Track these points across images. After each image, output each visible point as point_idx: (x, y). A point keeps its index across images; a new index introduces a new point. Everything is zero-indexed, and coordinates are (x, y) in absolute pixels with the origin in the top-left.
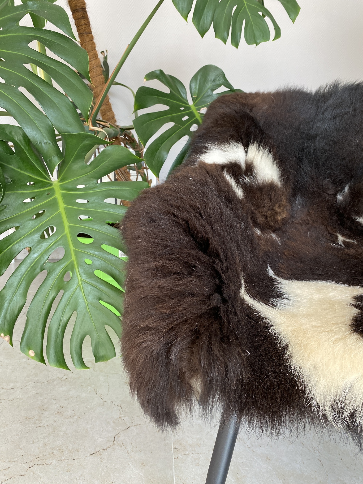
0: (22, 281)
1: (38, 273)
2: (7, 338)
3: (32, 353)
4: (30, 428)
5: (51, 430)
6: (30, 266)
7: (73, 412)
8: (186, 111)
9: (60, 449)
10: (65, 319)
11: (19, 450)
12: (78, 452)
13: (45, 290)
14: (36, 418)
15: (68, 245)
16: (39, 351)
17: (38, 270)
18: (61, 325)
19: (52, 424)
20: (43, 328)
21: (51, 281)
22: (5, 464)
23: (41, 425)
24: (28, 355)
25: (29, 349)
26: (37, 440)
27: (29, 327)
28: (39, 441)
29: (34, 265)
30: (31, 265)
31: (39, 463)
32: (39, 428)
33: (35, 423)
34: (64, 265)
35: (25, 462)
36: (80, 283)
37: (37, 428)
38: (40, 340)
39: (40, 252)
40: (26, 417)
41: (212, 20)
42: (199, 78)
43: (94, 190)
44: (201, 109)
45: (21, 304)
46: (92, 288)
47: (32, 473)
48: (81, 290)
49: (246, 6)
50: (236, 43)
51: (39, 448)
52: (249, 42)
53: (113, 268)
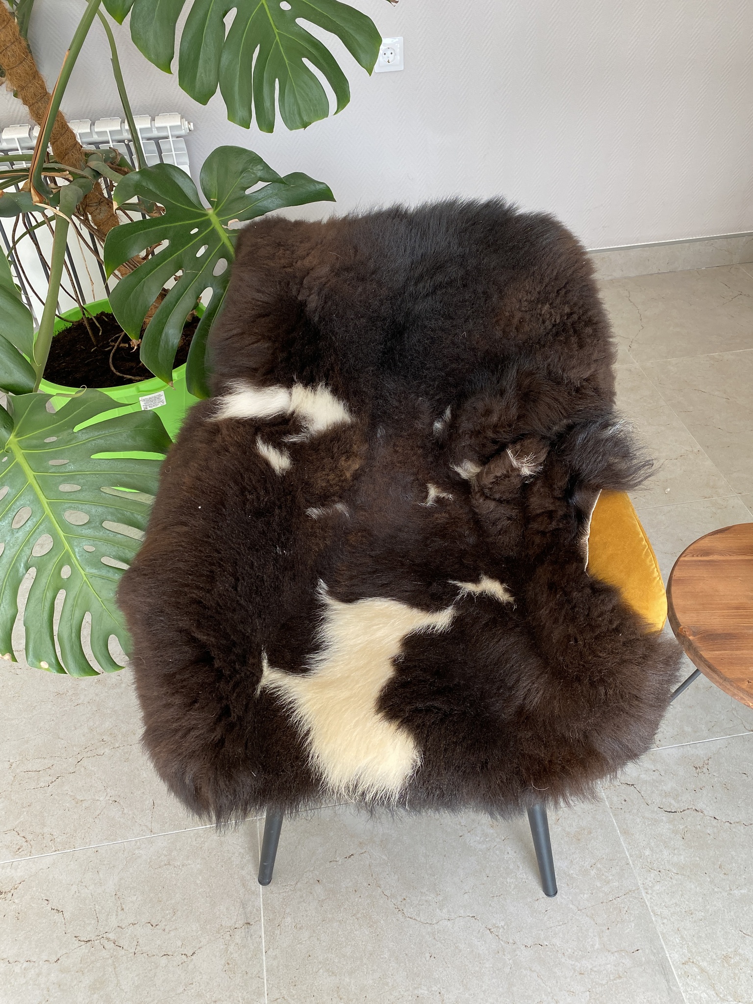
0: (5, 588)
1: (24, 575)
2: (7, 657)
3: (44, 665)
4: (66, 708)
5: (95, 709)
6: (9, 567)
7: (119, 677)
8: (201, 233)
9: (111, 734)
10: (75, 622)
11: (60, 740)
12: (134, 734)
13: (38, 593)
14: (70, 693)
15: (55, 529)
16: (53, 660)
17: (22, 569)
18: (74, 630)
19: (94, 699)
20: (50, 633)
21: (44, 580)
22: (46, 761)
23: (80, 702)
24: (40, 668)
25: (40, 661)
26: (79, 725)
27: (32, 636)
28: (81, 725)
29: (14, 564)
30: (10, 565)
31: (89, 754)
32: (78, 706)
33: (71, 700)
34: (56, 559)
35: (71, 756)
36: (85, 578)
37: (76, 708)
38: (51, 648)
39: (18, 547)
40: (57, 692)
41: (218, 80)
42: (215, 166)
43: (72, 442)
44: (229, 222)
45: (10, 613)
46: (103, 581)
47: (83, 769)
48: (89, 586)
49: (279, 41)
50: (267, 125)
51: (84, 735)
52: (291, 124)
53: (127, 551)
